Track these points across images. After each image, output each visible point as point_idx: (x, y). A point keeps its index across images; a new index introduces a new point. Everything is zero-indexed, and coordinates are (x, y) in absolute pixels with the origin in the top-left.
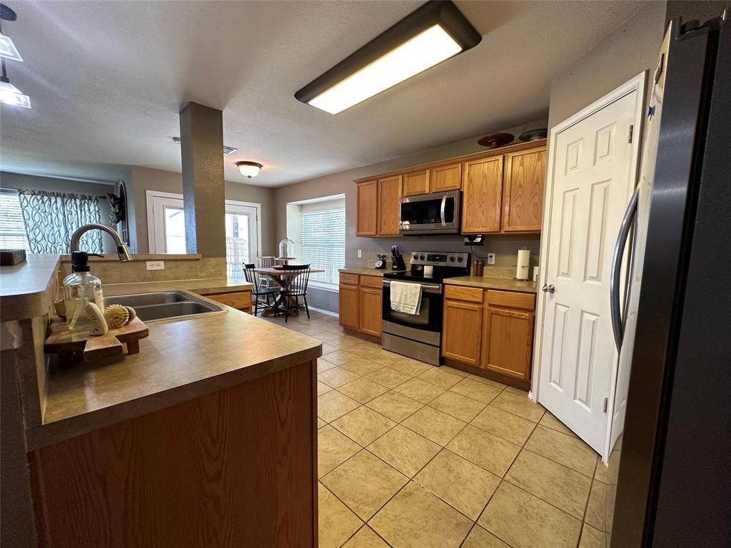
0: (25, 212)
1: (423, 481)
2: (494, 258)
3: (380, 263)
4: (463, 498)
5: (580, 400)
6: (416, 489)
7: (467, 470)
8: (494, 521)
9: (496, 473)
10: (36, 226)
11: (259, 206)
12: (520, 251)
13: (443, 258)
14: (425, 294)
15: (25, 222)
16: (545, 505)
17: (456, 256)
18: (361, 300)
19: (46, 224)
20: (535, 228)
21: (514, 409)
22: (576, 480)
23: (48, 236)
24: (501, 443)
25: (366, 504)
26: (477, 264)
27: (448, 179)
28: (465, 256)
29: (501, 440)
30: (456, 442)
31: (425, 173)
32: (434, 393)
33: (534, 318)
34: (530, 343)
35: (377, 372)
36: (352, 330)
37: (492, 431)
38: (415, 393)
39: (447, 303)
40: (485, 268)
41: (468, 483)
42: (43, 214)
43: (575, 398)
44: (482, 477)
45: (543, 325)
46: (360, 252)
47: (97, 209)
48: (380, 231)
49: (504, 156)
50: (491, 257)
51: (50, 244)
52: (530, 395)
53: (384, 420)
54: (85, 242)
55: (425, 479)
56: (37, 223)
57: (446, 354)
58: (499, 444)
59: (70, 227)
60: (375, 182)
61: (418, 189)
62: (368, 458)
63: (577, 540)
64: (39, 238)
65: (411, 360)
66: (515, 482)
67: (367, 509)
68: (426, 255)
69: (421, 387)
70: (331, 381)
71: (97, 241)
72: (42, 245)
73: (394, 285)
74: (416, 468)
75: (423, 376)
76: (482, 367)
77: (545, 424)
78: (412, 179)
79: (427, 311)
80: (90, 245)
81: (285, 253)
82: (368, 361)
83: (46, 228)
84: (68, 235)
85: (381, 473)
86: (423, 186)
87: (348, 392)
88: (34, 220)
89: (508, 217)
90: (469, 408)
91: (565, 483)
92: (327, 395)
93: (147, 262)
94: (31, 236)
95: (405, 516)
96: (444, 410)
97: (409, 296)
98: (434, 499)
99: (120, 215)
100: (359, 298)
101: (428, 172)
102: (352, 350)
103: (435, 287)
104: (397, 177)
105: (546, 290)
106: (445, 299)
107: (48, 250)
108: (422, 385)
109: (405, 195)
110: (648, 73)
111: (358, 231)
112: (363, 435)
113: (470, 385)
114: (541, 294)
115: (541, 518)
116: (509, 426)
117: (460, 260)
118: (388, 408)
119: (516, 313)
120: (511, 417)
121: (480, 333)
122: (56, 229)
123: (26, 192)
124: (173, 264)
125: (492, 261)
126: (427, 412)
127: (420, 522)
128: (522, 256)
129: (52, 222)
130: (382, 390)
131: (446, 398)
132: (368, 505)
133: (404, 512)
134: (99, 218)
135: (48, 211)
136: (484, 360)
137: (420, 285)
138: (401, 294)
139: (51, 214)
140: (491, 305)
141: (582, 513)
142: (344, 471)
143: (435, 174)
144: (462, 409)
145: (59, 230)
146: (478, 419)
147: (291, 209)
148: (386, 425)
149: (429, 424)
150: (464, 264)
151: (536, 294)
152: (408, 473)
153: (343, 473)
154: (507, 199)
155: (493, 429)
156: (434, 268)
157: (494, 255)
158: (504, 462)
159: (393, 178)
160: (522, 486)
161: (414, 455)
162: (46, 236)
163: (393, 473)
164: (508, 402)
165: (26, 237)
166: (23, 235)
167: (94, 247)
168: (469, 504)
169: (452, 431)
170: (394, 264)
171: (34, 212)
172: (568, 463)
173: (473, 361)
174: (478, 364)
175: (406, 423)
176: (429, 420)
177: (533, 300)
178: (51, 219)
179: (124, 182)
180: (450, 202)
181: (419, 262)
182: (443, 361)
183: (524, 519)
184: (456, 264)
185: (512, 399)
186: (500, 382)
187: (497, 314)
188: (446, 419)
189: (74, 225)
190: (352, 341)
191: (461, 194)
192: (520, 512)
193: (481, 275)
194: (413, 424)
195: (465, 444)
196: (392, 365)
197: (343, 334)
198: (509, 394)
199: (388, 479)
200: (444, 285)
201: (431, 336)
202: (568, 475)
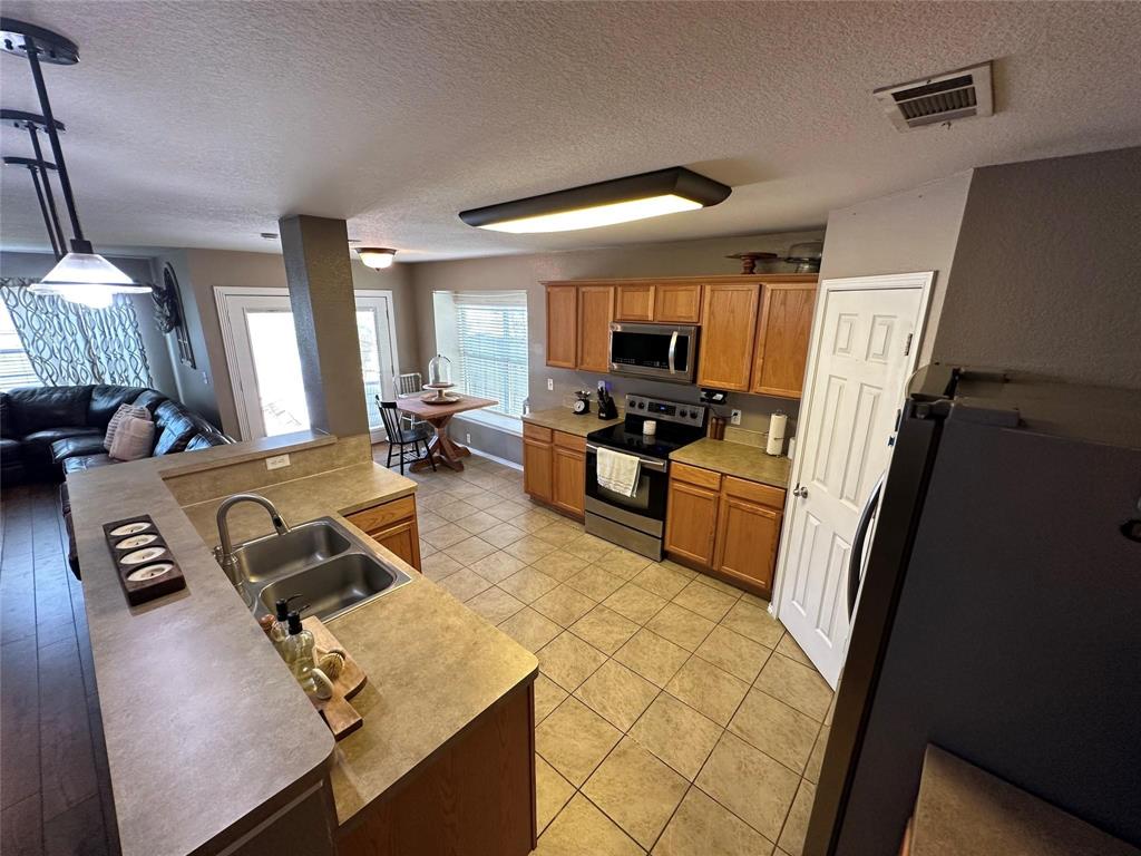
0: (15, 315)
1: (638, 736)
2: (739, 416)
3: (580, 406)
4: (681, 754)
5: (822, 630)
6: (631, 747)
7: (687, 719)
8: (711, 780)
9: (719, 721)
10: (38, 336)
11: (389, 294)
12: (773, 417)
13: (670, 411)
14: (644, 471)
15: (20, 333)
16: (766, 759)
17: (688, 409)
18: (555, 464)
19: (52, 332)
20: (793, 394)
21: (748, 631)
22: (804, 726)
23: (59, 351)
24: (729, 680)
25: (577, 767)
26: (717, 424)
27: (682, 305)
28: (701, 411)
29: (728, 676)
30: (676, 682)
31: (648, 290)
32: (653, 607)
33: (782, 518)
34: (775, 547)
35: (579, 574)
36: (543, 499)
37: (719, 664)
38: (630, 608)
39: (674, 486)
40: (727, 429)
41: (688, 736)
42: (44, 317)
43: (817, 627)
44: (703, 727)
45: (791, 532)
46: (550, 382)
47: (128, 302)
48: (582, 364)
49: (761, 286)
50: (736, 414)
51: (64, 364)
52: (770, 609)
53: (593, 652)
54: (119, 356)
55: (640, 734)
56: (37, 331)
57: (669, 547)
58: (726, 682)
59: (90, 334)
60: (574, 290)
61: (637, 312)
62: (576, 708)
63: (792, 797)
64: (45, 355)
65: (624, 551)
66: (737, 732)
67: (579, 773)
68: (647, 401)
69: (637, 598)
70: (521, 592)
71: (137, 352)
72: (52, 366)
73: (601, 454)
74: (631, 719)
75: (639, 579)
76: (715, 568)
77: (782, 651)
78: (628, 295)
79: (646, 492)
80: (127, 360)
81: (437, 377)
82: (567, 555)
83: (55, 339)
84: (90, 347)
85: (592, 727)
86: (644, 308)
87: (545, 609)
88: (32, 327)
89: (760, 374)
90: (695, 630)
91: (791, 731)
92: (520, 615)
93: (268, 460)
94: (33, 353)
95: (619, 780)
96: (665, 634)
97: (622, 471)
98: (650, 758)
99: (173, 319)
100: (553, 461)
101: (652, 288)
102: (544, 535)
103: (659, 463)
104: (606, 289)
105: (797, 494)
106: (670, 480)
107: (64, 373)
108: (638, 595)
109: (618, 317)
110: (936, 274)
111: (549, 359)
112: (568, 676)
113: (698, 593)
114: (791, 497)
115: (760, 774)
116: (740, 656)
117: (694, 416)
118: (595, 634)
119: (762, 510)
120: (744, 643)
121: (714, 527)
122: (70, 339)
123: (10, 283)
124: (300, 456)
125: (737, 420)
126: (644, 638)
127: (634, 786)
128: (776, 423)
129: (61, 330)
130: (588, 605)
131: (669, 615)
132: (579, 769)
133: (618, 775)
134: (135, 317)
135: (50, 310)
136: (717, 559)
137: (638, 459)
138: (613, 468)
139: (57, 316)
140: (728, 495)
141: (803, 767)
142: (550, 726)
143: (661, 294)
144: (685, 632)
145: (75, 341)
146: (705, 647)
147: (441, 300)
148: (595, 660)
149: (646, 657)
150: (699, 423)
151: (786, 490)
152: (622, 725)
153: (549, 730)
154: (760, 350)
155: (721, 662)
156: (657, 425)
157: (739, 412)
158: (729, 707)
159: (602, 289)
160: (745, 738)
161: (628, 701)
162: (56, 351)
163: (605, 727)
164: (743, 618)
165: (25, 354)
166: (19, 351)
167: (134, 364)
168: (687, 762)
169: (673, 666)
170: (601, 411)
171: (30, 314)
172: (798, 706)
173: (703, 560)
174: (710, 564)
175: (618, 657)
176: (646, 650)
177: (782, 497)
178: (59, 323)
179: (169, 264)
180: (682, 341)
181: (636, 411)
182: (665, 555)
183: (742, 776)
184: (688, 421)
185: (747, 613)
186: (736, 587)
187: (737, 507)
188: (667, 648)
189: (96, 330)
190: (543, 518)
191: (699, 329)
192: (739, 768)
193: (721, 438)
194: (627, 656)
195: (688, 685)
196: (599, 560)
197: (530, 505)
198: (745, 606)
199: (599, 735)
200: (669, 461)
201: (653, 525)
202: (796, 721)
